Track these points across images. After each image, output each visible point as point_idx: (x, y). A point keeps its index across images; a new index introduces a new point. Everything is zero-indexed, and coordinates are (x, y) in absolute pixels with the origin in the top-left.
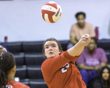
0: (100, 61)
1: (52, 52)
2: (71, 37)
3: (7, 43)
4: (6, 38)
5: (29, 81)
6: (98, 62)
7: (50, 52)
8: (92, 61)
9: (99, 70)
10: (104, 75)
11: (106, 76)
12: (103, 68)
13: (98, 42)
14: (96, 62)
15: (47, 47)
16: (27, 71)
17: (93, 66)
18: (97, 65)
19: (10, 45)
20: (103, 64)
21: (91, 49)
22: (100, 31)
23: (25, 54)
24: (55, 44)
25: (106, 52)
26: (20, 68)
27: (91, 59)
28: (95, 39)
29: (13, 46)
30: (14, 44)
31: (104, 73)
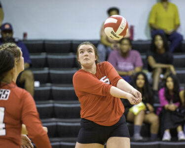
0: (135, 65)
1: (88, 57)
2: (101, 36)
3: (27, 41)
4: (25, 35)
5: (51, 86)
6: (131, 67)
7: (85, 58)
8: (126, 65)
9: (132, 76)
10: (138, 82)
11: (140, 83)
12: (138, 74)
13: (133, 43)
14: (129, 66)
15: (82, 52)
16: (49, 74)
17: (126, 71)
18: (131, 70)
19: (29, 43)
20: (138, 69)
21: (125, 51)
22: (136, 30)
23: (47, 54)
24: (91, 49)
25: (142, 55)
26: (40, 70)
27: (124, 63)
28: (130, 39)
29: (33, 44)
30: (34, 43)
31: (138, 79)
